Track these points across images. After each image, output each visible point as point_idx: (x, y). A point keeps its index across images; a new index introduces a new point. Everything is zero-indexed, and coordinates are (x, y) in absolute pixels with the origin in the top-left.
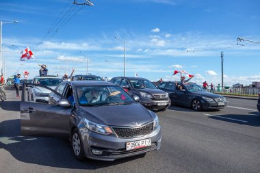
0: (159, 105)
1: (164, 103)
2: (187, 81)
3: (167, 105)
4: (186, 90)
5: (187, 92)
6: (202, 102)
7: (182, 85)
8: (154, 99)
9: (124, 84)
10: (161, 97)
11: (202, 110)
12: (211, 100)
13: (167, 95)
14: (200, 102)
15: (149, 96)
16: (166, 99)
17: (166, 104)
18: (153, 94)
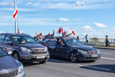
0: (37, 58)
1: (43, 56)
2: (68, 36)
3: (46, 58)
4: (66, 44)
5: (66, 46)
6: (78, 54)
7: (63, 40)
8: (33, 53)
9: (7, 40)
10: (40, 51)
11: (77, 61)
12: (85, 52)
13: (46, 49)
14: (76, 54)
15: (29, 51)
16: (45, 53)
17: (44, 57)
18: (32, 49)
